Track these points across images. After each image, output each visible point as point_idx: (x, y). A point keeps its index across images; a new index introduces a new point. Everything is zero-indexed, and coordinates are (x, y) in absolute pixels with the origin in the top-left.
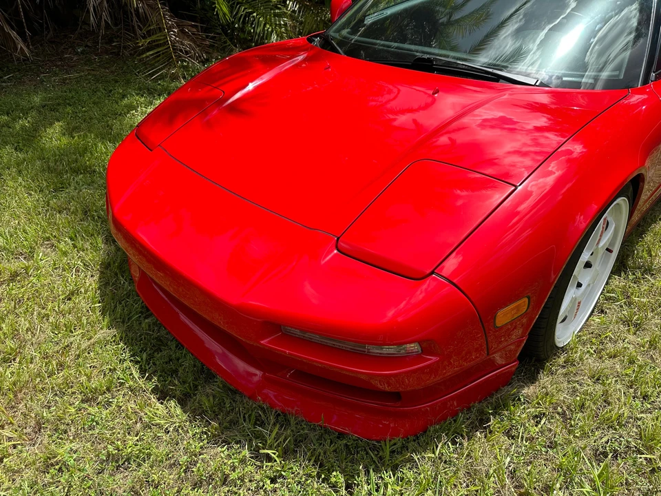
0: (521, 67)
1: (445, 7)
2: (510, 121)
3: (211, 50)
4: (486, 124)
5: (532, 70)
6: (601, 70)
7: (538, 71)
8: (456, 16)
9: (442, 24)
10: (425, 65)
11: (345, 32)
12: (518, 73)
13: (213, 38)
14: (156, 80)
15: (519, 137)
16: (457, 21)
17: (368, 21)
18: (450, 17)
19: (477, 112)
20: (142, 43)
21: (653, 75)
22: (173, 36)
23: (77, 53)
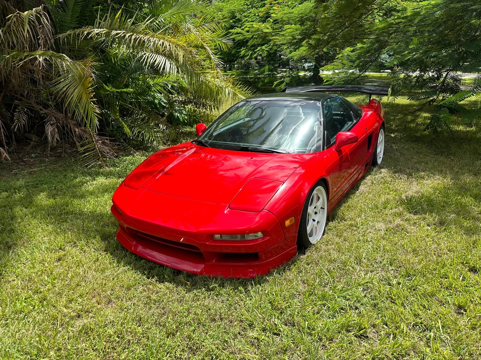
0: (281, 148)
1: (245, 127)
2: (283, 166)
3: (118, 151)
4: (270, 168)
5: (287, 148)
6: (312, 147)
7: (288, 149)
8: (251, 131)
9: (244, 135)
10: (245, 149)
11: (206, 139)
12: (281, 150)
13: (118, 145)
14: (90, 168)
15: (286, 171)
16: (252, 133)
17: (215, 134)
18: (248, 131)
19: (265, 165)
20: (81, 149)
21: (325, 147)
22: (99, 145)
23: (32, 157)
